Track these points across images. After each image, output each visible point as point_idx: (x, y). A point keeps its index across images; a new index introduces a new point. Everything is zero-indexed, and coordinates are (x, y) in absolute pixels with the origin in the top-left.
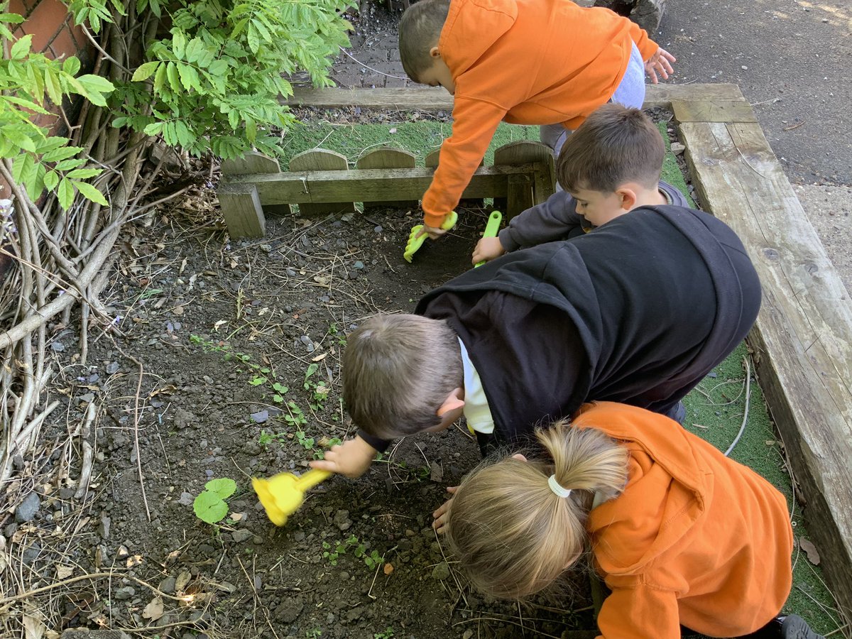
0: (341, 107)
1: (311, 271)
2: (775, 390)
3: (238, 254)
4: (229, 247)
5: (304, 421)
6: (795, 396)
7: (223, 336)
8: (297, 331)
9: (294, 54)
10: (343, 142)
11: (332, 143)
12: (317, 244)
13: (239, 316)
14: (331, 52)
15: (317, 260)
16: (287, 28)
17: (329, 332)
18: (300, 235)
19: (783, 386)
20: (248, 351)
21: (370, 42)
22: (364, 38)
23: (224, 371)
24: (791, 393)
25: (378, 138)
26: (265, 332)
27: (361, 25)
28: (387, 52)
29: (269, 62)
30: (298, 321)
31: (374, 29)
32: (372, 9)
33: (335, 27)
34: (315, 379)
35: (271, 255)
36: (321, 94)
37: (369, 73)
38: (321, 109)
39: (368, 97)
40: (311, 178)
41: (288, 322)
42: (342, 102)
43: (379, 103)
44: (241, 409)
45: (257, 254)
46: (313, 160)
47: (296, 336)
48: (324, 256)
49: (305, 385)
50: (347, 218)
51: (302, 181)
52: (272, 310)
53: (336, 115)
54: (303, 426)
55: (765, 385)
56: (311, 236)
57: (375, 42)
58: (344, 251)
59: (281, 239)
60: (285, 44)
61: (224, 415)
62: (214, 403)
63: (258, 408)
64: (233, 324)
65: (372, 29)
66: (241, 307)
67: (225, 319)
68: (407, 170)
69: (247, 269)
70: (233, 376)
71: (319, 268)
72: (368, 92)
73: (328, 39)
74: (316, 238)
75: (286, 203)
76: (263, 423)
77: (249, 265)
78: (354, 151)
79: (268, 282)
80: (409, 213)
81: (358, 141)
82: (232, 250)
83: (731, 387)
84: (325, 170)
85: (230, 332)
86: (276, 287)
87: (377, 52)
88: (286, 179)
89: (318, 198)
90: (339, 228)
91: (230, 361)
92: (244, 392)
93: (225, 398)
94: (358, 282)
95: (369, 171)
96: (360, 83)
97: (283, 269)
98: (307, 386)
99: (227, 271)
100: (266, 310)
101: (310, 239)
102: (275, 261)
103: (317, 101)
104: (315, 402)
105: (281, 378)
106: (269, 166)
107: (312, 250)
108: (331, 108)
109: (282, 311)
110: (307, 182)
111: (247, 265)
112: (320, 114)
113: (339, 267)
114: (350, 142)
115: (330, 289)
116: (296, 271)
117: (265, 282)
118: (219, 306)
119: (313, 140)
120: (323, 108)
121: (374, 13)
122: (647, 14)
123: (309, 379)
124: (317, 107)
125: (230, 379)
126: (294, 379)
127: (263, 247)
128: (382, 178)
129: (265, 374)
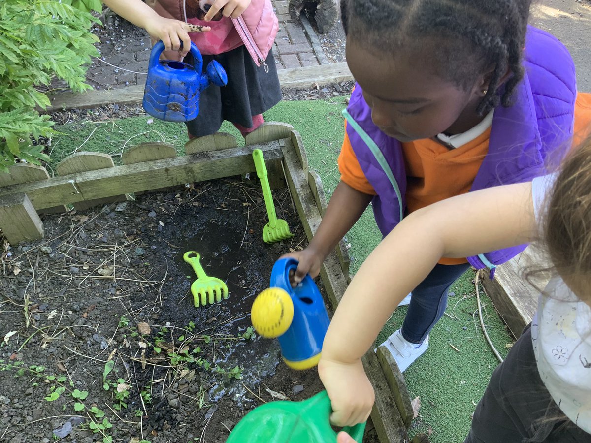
0: (101, 106)
1: (93, 265)
2: (503, 300)
3: (20, 260)
4: (10, 254)
5: (110, 426)
6: (521, 303)
7: (15, 347)
8: (88, 331)
9: (48, 67)
10: (107, 137)
11: (97, 139)
12: (96, 237)
13: (28, 323)
14: (83, 62)
15: (98, 252)
16: (35, 46)
17: (120, 325)
18: (78, 231)
19: (510, 297)
20: (42, 360)
21: (118, 48)
22: (113, 45)
23: (20, 388)
24: (517, 302)
25: (138, 129)
26: (57, 336)
27: (109, 35)
28: (134, 54)
29: (23, 79)
30: (88, 319)
31: (120, 37)
32: (116, 21)
33: (84, 40)
34: (113, 378)
35: (52, 255)
36: (82, 97)
37: (121, 72)
38: (83, 110)
39: (123, 95)
40: (79, 179)
41: (77, 323)
42: (100, 101)
43: (133, 99)
44: (42, 427)
45: (38, 256)
46: (79, 163)
47: (88, 336)
48: (104, 247)
49: (104, 387)
50: (120, 208)
51: (71, 183)
52: (60, 311)
53: (98, 114)
54: (108, 431)
55: (492, 295)
56: (89, 230)
57: (123, 48)
58: (123, 240)
59: (60, 238)
60: (36, 60)
61: (26, 437)
62: (13, 426)
63: (60, 422)
64: (23, 333)
65: (119, 37)
66: (29, 314)
67: (15, 330)
68: (170, 160)
69: (31, 273)
70: (30, 391)
71: (101, 260)
72: (123, 90)
73: (79, 52)
74: (94, 231)
75: (60, 204)
76: (67, 436)
77: (32, 270)
78: (118, 144)
79: (53, 283)
80: (178, 195)
81: (121, 134)
82: (13, 256)
83: (468, 302)
84: (93, 170)
85: (21, 343)
86: (62, 286)
87: (125, 55)
88: (56, 184)
89: (89, 196)
90: (114, 219)
91: (25, 375)
92: (43, 406)
93: (24, 417)
94: (141, 267)
95: (134, 165)
96: (115, 82)
97: (66, 268)
98: (106, 387)
99: (10, 279)
100: (54, 312)
101: (89, 233)
102: (57, 261)
103: (78, 103)
104: (118, 402)
105: (79, 383)
106: (37, 175)
107: (92, 244)
108: (92, 108)
109: (70, 312)
110: (76, 183)
111: (30, 270)
112: (83, 114)
113: (120, 256)
114: (114, 136)
115: (115, 280)
116: (80, 267)
117: (50, 284)
118: (7, 317)
119: (79, 138)
120: (85, 109)
121: (119, 25)
122: (329, 8)
123: (108, 378)
124: (79, 108)
125: (28, 395)
126: (93, 381)
127: (44, 249)
128: (147, 170)
129: (63, 383)
